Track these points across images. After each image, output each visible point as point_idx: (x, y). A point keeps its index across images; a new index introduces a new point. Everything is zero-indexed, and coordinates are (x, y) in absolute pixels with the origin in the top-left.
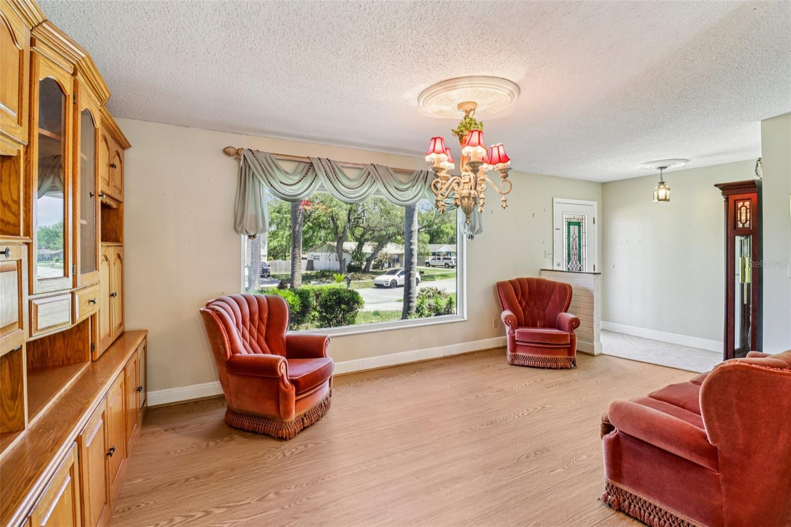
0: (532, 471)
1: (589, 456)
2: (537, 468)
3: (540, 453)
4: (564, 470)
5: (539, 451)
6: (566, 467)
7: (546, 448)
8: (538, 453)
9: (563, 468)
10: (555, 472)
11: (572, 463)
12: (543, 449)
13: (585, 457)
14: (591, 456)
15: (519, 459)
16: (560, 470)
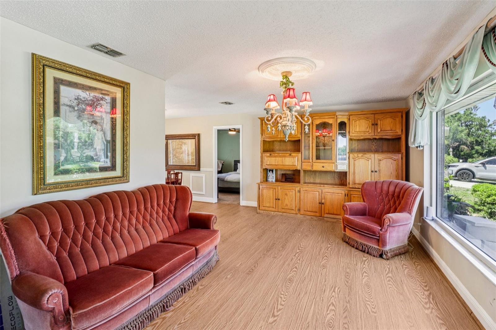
0: (249, 261)
1: (227, 278)
2: (248, 263)
3: (251, 270)
4: (236, 266)
5: (251, 271)
6: (236, 268)
7: (249, 274)
8: (252, 270)
9: (237, 267)
10: (240, 264)
11: (234, 271)
12: (251, 273)
13: (229, 277)
14: (226, 279)
15: (258, 264)
16: (238, 265)
